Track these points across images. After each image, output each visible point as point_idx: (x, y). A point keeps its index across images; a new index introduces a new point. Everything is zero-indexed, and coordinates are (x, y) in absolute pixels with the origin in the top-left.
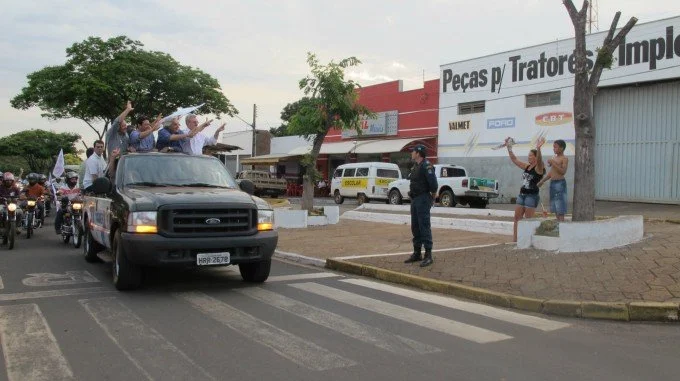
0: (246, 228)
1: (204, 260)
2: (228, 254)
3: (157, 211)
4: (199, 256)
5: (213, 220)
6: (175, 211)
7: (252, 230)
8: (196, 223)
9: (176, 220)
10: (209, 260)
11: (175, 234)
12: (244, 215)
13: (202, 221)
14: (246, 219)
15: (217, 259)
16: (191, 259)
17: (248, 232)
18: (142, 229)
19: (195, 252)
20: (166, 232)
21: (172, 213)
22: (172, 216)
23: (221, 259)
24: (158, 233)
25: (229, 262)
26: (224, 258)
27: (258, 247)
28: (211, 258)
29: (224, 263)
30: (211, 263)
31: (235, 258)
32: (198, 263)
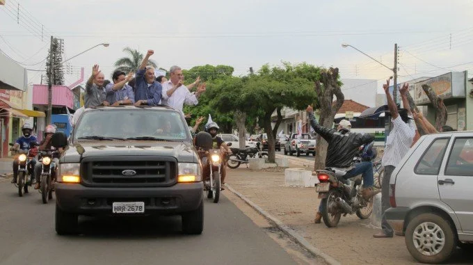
0: (162, 180)
1: (119, 208)
2: (142, 204)
3: (80, 162)
4: (115, 204)
5: (129, 172)
6: (95, 163)
7: (170, 182)
8: (114, 174)
9: (96, 172)
10: (124, 209)
11: (94, 184)
12: (161, 167)
13: (119, 172)
14: (163, 171)
15: (133, 209)
16: (108, 207)
17: (164, 183)
18: (67, 179)
19: (111, 200)
20: (86, 182)
21: (91, 165)
22: (92, 167)
23: (135, 208)
24: (81, 183)
25: (143, 211)
26: (139, 207)
27: (174, 198)
28: (126, 207)
29: (138, 212)
30: (126, 211)
31: (149, 207)
32: (114, 212)
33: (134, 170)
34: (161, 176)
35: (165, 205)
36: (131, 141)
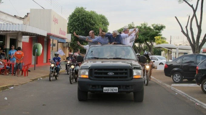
0: (126, 77)
1: (106, 90)
2: (117, 88)
3: (89, 69)
4: (104, 88)
5: (111, 74)
6: (95, 69)
7: (130, 78)
8: (104, 74)
9: (96, 73)
10: (108, 90)
11: (95, 79)
12: (126, 71)
13: (106, 73)
14: (126, 73)
15: (113, 91)
16: (101, 89)
17: (127, 79)
19: (103, 86)
20: (92, 78)
21: (94, 70)
22: (94, 71)
23: (114, 90)
24: (89, 78)
25: (117, 92)
26: (115, 90)
27: (132, 86)
28: (110, 89)
29: (115, 92)
30: (110, 92)
31: (120, 90)
32: (104, 92)
33: (113, 73)
34: (125, 76)
35: (127, 89)
36: (111, 59)
